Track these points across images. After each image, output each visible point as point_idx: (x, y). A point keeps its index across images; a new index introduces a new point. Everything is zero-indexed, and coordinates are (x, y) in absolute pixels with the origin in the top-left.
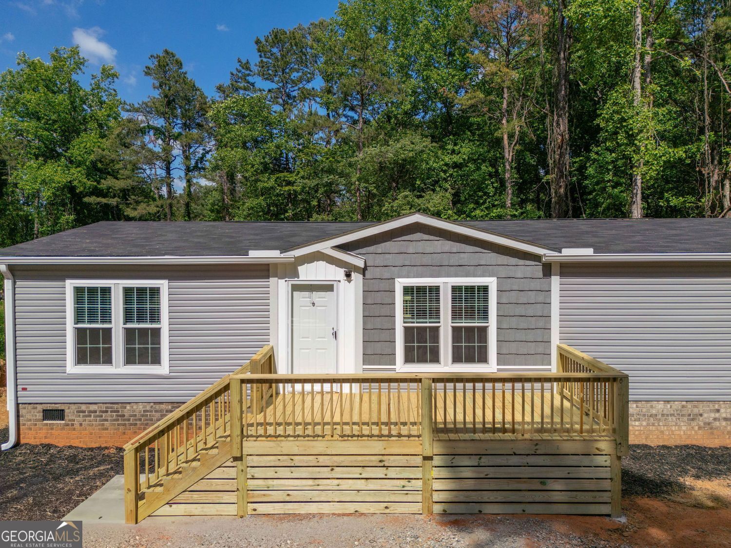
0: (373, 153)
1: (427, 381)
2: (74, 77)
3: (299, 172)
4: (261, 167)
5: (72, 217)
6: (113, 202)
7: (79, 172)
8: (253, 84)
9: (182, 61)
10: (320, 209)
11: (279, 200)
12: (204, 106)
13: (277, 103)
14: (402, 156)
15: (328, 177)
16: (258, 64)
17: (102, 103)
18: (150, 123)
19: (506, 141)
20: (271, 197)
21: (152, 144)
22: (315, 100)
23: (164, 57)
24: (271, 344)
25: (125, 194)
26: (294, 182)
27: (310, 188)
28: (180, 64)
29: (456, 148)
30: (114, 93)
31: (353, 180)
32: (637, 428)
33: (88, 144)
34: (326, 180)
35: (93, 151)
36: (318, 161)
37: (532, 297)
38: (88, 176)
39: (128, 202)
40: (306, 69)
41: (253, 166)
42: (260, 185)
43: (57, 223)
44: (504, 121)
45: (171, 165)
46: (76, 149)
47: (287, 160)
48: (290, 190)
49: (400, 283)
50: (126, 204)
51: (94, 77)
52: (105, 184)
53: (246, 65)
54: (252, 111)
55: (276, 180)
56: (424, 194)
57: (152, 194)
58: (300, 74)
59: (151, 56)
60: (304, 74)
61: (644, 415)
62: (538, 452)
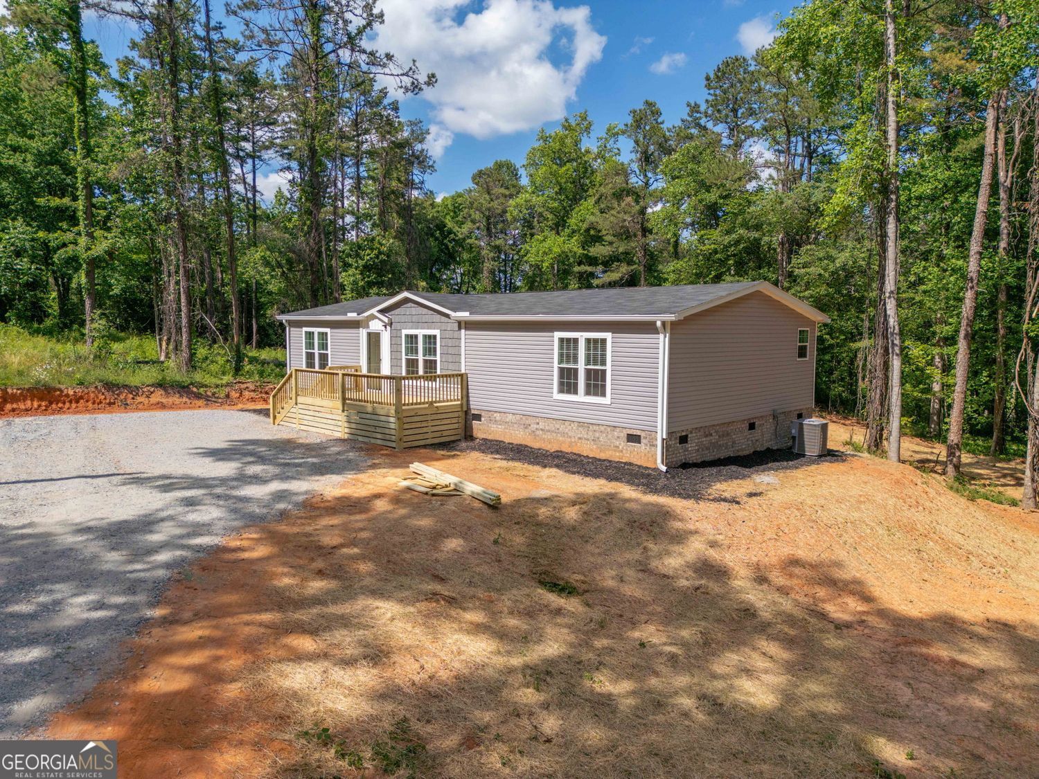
24: (360, 363)
37: (454, 342)
49: (403, 333)
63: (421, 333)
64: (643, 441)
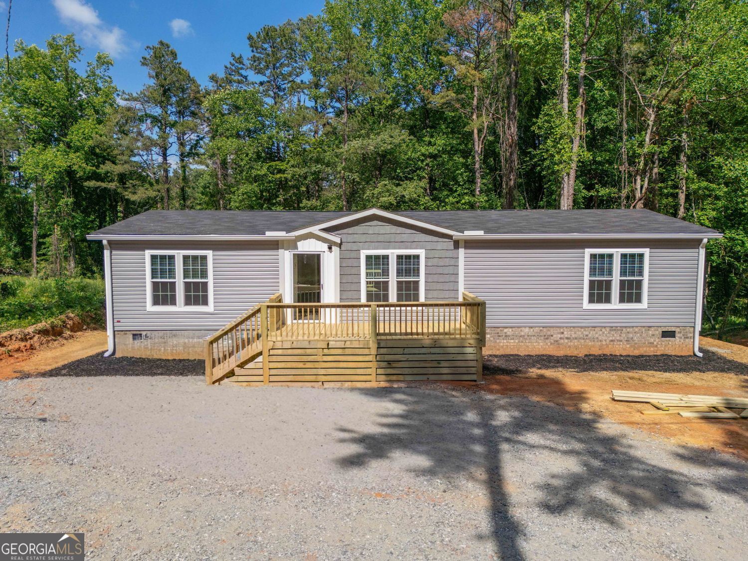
0: (356, 146)
1: (374, 306)
2: (71, 65)
3: (289, 161)
4: (254, 156)
5: (71, 200)
6: (112, 186)
7: (78, 157)
8: (246, 77)
9: (177, 52)
10: (309, 195)
11: (271, 186)
12: (198, 95)
13: (269, 96)
14: (382, 148)
15: (316, 166)
16: (250, 58)
17: (97, 90)
18: (147, 112)
19: (476, 136)
20: (264, 184)
21: (149, 131)
22: (303, 92)
23: (160, 49)
24: (280, 292)
25: (122, 178)
26: (285, 170)
27: (299, 175)
28: (174, 55)
29: (432, 140)
30: (109, 80)
31: (339, 169)
32: (512, 344)
33: (87, 130)
34: (314, 169)
35: (91, 137)
36: (306, 151)
37: (447, 262)
38: (87, 160)
39: (127, 186)
40: (295, 65)
41: (247, 155)
42: (254, 173)
43: (56, 206)
44: (474, 117)
45: (168, 151)
46: (75, 134)
47: (278, 149)
48: (281, 177)
49: (364, 253)
50: (124, 187)
51: (89, 64)
52: (103, 169)
53: (239, 60)
54: (246, 104)
55: (268, 168)
56: (401, 183)
57: (149, 178)
58: (290, 69)
59: (147, 47)
60: (294, 69)
61: (517, 336)
62: (436, 346)
63: (393, 253)
64: (677, 335)
